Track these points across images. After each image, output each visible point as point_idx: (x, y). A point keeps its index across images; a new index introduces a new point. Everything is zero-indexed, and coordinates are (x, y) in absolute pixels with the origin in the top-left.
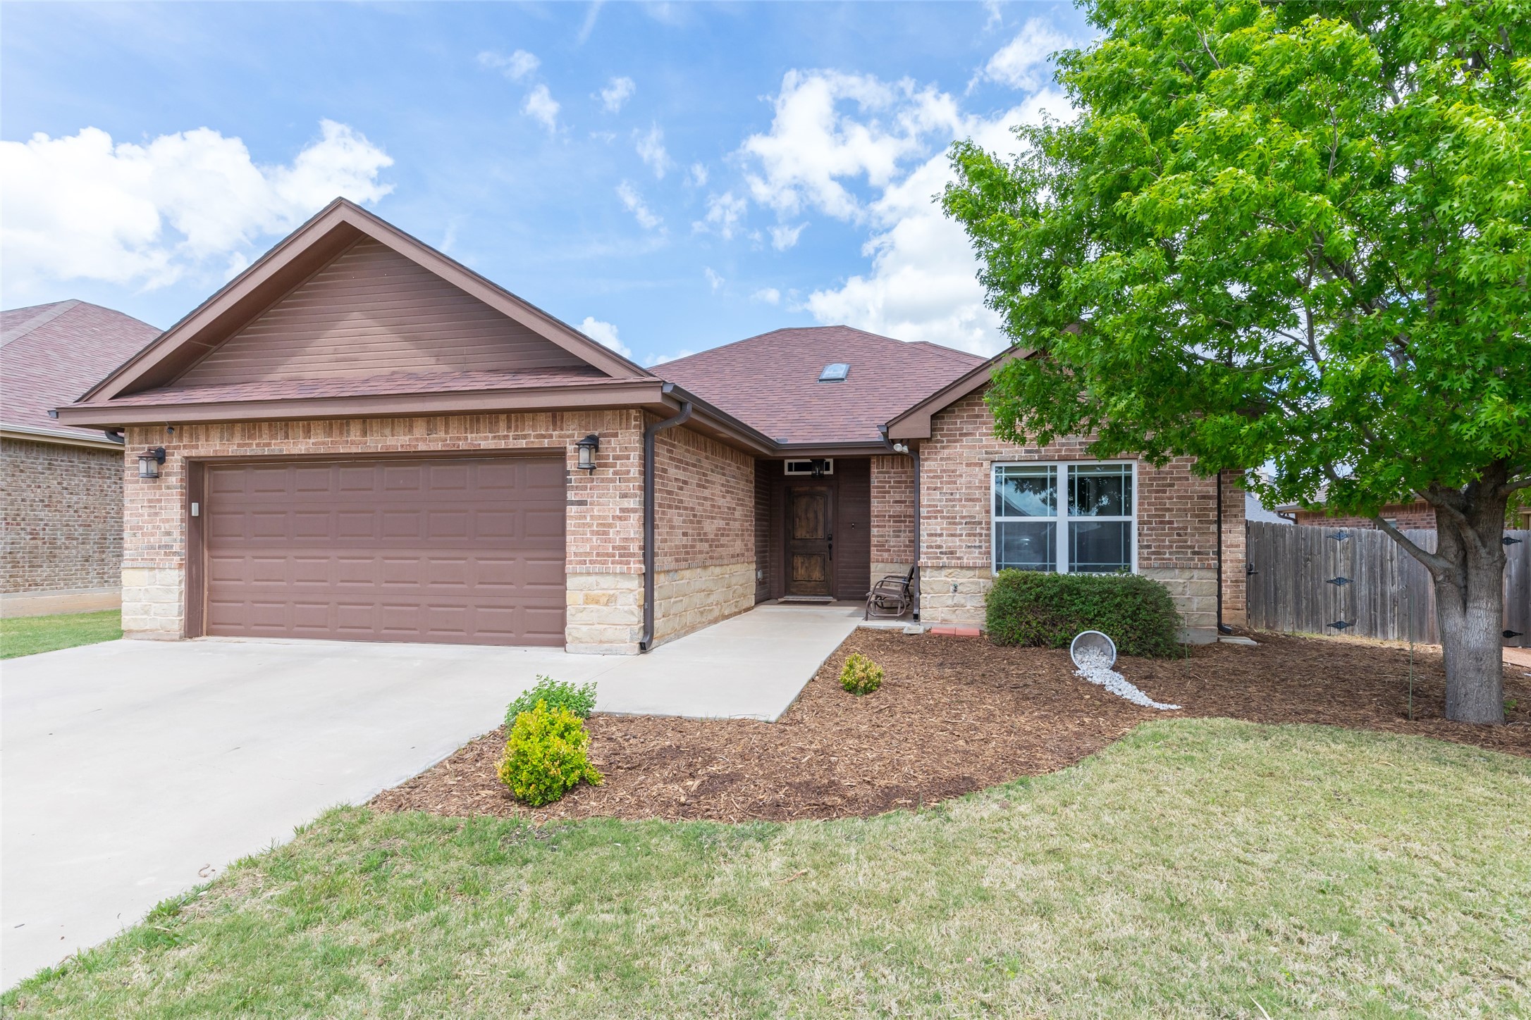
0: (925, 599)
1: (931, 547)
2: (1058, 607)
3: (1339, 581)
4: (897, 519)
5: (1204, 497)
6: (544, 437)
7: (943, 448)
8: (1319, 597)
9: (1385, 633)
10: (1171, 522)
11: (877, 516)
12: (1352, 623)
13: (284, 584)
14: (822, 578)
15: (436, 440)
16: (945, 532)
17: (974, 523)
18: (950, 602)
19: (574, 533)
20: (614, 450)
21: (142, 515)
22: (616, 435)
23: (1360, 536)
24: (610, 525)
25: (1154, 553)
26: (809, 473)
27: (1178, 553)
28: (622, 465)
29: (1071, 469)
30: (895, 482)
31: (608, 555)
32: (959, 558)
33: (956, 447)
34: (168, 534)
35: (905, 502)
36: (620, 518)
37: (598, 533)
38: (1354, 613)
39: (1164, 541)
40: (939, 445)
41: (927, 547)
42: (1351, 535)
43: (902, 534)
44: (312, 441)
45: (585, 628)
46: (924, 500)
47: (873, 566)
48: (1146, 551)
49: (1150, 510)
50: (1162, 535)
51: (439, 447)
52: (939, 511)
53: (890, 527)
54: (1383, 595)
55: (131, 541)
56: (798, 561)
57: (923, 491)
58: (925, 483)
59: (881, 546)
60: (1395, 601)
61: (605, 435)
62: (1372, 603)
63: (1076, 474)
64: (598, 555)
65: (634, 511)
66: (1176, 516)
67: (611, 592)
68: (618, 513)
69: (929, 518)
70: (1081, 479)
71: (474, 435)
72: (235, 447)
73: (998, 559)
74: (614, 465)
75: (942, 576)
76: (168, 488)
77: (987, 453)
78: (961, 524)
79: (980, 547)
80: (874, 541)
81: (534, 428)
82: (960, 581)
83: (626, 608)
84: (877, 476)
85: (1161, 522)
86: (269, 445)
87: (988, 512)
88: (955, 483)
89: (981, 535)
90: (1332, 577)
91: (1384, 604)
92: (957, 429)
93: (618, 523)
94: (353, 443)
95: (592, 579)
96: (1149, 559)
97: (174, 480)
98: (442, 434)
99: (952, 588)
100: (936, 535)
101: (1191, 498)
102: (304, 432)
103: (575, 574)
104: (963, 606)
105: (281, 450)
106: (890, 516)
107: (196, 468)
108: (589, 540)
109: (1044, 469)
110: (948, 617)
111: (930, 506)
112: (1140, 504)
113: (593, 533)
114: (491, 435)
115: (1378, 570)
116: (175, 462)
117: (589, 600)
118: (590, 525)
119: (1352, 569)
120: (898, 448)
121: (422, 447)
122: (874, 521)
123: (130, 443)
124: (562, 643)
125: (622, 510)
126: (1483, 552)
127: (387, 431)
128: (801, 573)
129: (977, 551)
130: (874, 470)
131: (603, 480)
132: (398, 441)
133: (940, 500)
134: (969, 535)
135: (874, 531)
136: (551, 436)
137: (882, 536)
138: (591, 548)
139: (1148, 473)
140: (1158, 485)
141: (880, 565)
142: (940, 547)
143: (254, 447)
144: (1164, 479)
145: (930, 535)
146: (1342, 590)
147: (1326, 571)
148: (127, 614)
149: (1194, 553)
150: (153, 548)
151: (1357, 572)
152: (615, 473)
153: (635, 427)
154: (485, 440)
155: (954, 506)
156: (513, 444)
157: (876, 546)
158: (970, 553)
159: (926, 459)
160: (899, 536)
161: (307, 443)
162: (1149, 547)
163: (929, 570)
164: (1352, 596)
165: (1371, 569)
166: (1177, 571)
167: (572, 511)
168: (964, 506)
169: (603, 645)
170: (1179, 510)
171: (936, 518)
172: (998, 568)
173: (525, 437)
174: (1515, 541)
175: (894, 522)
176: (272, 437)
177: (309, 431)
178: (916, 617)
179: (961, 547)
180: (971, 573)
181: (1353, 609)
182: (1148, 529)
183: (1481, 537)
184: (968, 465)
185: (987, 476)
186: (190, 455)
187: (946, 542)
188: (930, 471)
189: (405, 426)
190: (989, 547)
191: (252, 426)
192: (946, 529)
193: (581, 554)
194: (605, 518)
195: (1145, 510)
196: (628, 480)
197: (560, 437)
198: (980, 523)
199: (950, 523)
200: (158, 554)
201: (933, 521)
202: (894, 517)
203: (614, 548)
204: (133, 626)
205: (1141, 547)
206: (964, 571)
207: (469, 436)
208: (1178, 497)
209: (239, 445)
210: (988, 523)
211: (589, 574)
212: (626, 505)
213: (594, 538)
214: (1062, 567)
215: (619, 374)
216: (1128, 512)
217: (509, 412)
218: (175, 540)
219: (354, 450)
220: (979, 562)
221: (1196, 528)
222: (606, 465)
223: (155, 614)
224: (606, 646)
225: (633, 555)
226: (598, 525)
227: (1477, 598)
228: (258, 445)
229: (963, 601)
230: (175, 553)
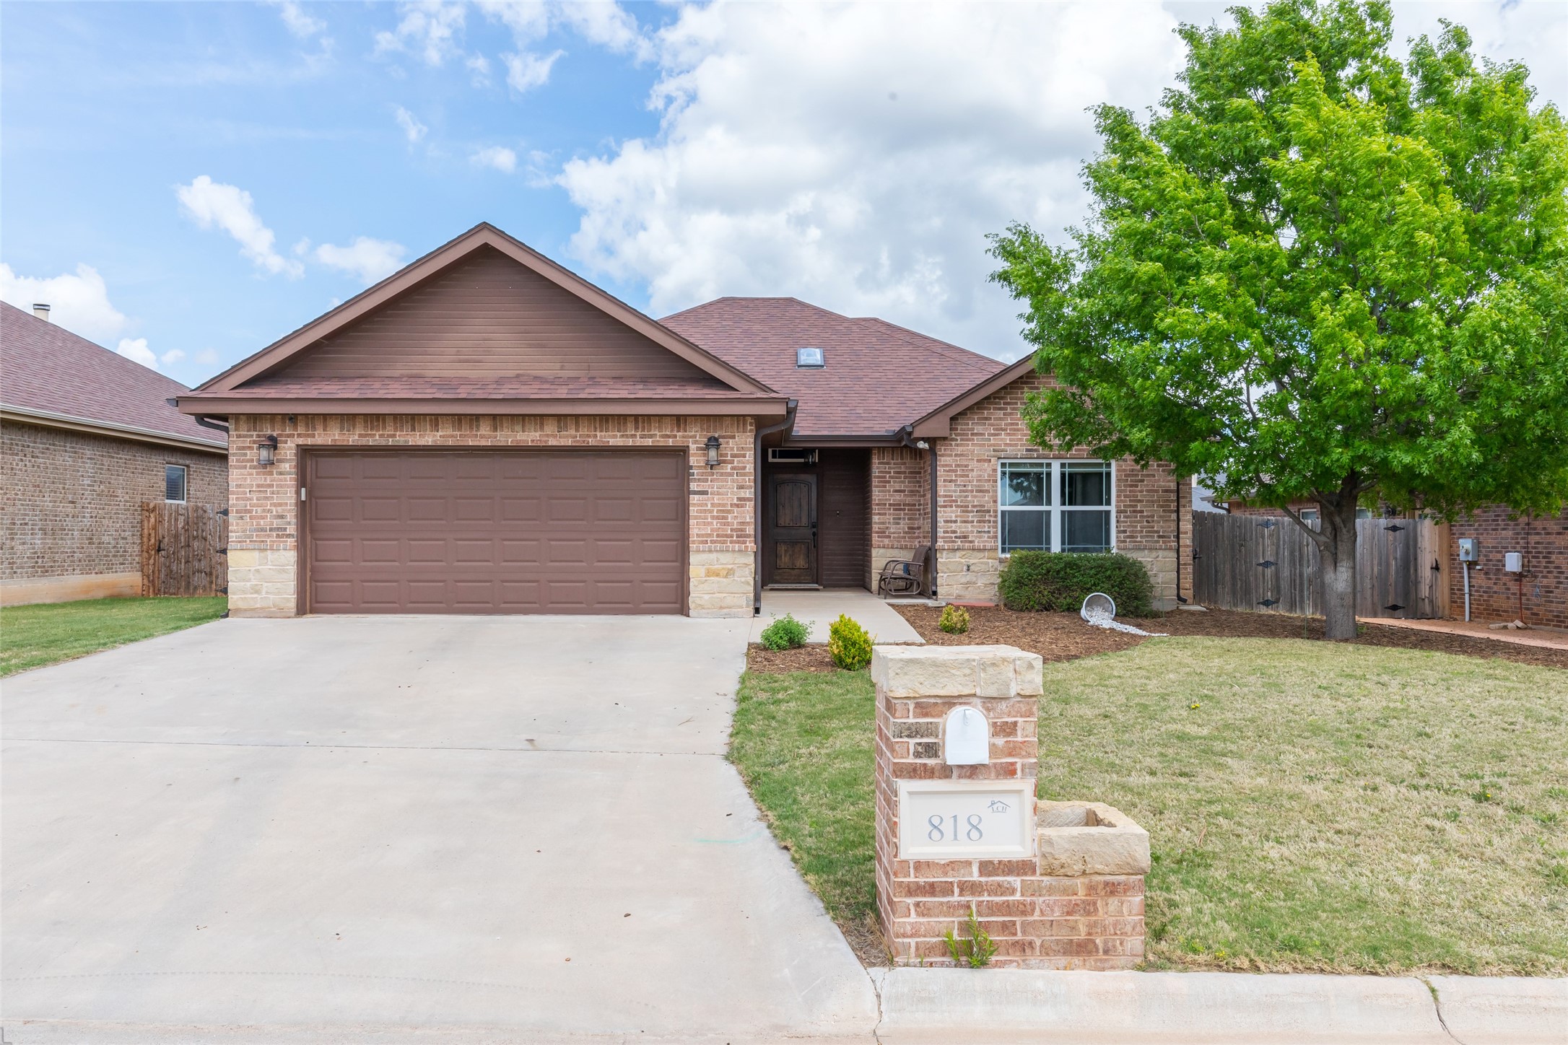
0: (942, 578)
1: (947, 532)
2: (1064, 579)
3: (1266, 564)
4: (897, 507)
5: (1167, 491)
6: (669, 436)
7: (957, 445)
8: (1251, 579)
9: (1302, 609)
10: (1142, 512)
11: (877, 505)
12: (1277, 601)
13: (397, 564)
14: (806, 566)
15: (567, 437)
16: (959, 519)
17: (984, 511)
18: (964, 580)
19: (696, 518)
20: (732, 449)
21: (251, 499)
22: (733, 437)
23: (1283, 524)
24: (729, 512)
25: (1128, 537)
27: (1147, 536)
28: (739, 462)
29: (1063, 465)
30: (895, 472)
31: (727, 536)
32: (971, 542)
33: (968, 445)
34: (282, 517)
35: (904, 491)
36: (737, 506)
37: (718, 518)
38: (1279, 592)
39: (1136, 527)
40: (953, 443)
41: (944, 532)
42: (1276, 524)
43: (902, 522)
44: (440, 433)
45: (707, 597)
46: (941, 491)
47: (874, 552)
48: (1122, 535)
49: (1125, 501)
50: (1135, 522)
51: (569, 442)
52: (954, 501)
53: (890, 514)
54: (1301, 575)
55: (237, 524)
56: (782, 549)
57: (940, 482)
58: (941, 476)
59: (882, 533)
60: (1310, 581)
61: (724, 437)
62: (1293, 581)
63: (1067, 470)
64: (718, 536)
65: (749, 499)
66: (1145, 506)
67: (730, 567)
68: (735, 501)
69: (945, 506)
70: (1070, 475)
71: (603, 434)
72: (356, 437)
73: (1003, 543)
74: (732, 462)
75: (957, 558)
76: (281, 474)
77: (994, 451)
78: (973, 512)
79: (989, 532)
80: (875, 527)
81: (660, 429)
82: (972, 561)
83: (743, 579)
84: (878, 467)
85: (1134, 511)
86: (394, 436)
87: (995, 502)
88: (968, 476)
89: (989, 522)
90: (1262, 561)
91: (1301, 584)
92: (969, 430)
93: (735, 509)
94: (482, 437)
95: (713, 556)
96: (1125, 542)
97: (286, 467)
98: (573, 432)
99: (965, 568)
100: (951, 522)
101: (1157, 491)
102: (431, 425)
103: (698, 551)
104: (975, 583)
105: (406, 441)
106: (890, 505)
107: (306, 453)
108: (709, 524)
109: (1041, 465)
110: (962, 593)
111: (946, 496)
112: (1118, 496)
113: (713, 517)
114: (619, 434)
115: (1297, 554)
116: (288, 449)
117: (709, 573)
118: (711, 511)
119: (1277, 553)
120: (921, 445)
121: (552, 442)
122: (875, 509)
123: (236, 430)
124: (682, 609)
125: (739, 499)
126: (1344, 531)
127: (518, 428)
128: (784, 560)
129: (986, 535)
130: (875, 461)
131: (722, 474)
132: (529, 436)
133: (955, 491)
134: (979, 522)
135: (875, 518)
136: (675, 436)
137: (883, 523)
138: (712, 530)
139: (1125, 470)
140: (1132, 481)
141: (882, 551)
142: (955, 532)
143: (376, 438)
144: (1137, 475)
145: (946, 522)
146: (1269, 571)
147: (1257, 556)
148: (234, 594)
149: (1160, 537)
150: (263, 530)
151: (1281, 556)
152: (733, 468)
153: (751, 431)
154: (614, 439)
155: (967, 496)
156: (639, 442)
157: (877, 532)
158: (981, 537)
159: (942, 456)
160: (898, 524)
161: (435, 436)
162: (1125, 532)
163: (945, 552)
164: (1277, 576)
165: (1292, 553)
166: (1146, 552)
167: (694, 499)
168: (975, 497)
169: (723, 611)
170: (1148, 501)
171: (951, 506)
172: (1003, 550)
173: (651, 436)
174: (1400, 529)
175: (894, 510)
176: (396, 430)
177: (437, 425)
178: (935, 593)
179: (972, 532)
180: (981, 555)
181: (1277, 589)
182: (1125, 517)
183: (1343, 521)
184: (979, 461)
185: (995, 470)
186: (305, 443)
187: (959, 528)
188: (946, 465)
189: (536, 424)
190: (996, 532)
191: (375, 420)
192: (960, 516)
193: (703, 535)
194: (724, 505)
195: (1122, 501)
196: (745, 475)
197: (683, 437)
198: (989, 511)
199: (963, 511)
200: (269, 536)
201: (949, 509)
202: (894, 505)
203: (732, 530)
204: (241, 605)
205: (1119, 532)
206: (976, 553)
207: (598, 434)
208: (1147, 491)
209: (360, 435)
210: (996, 511)
211: (710, 551)
212: (743, 495)
213: (715, 522)
214: (1056, 547)
215: (745, 389)
216: (1108, 503)
217: (636, 417)
218: (289, 523)
219: (483, 443)
220: (988, 545)
221: (1161, 517)
222: (725, 462)
223: (267, 593)
224: (726, 611)
225: (749, 536)
226: (718, 511)
227: (1342, 560)
228: (381, 436)
229: (974, 579)
230: (289, 536)
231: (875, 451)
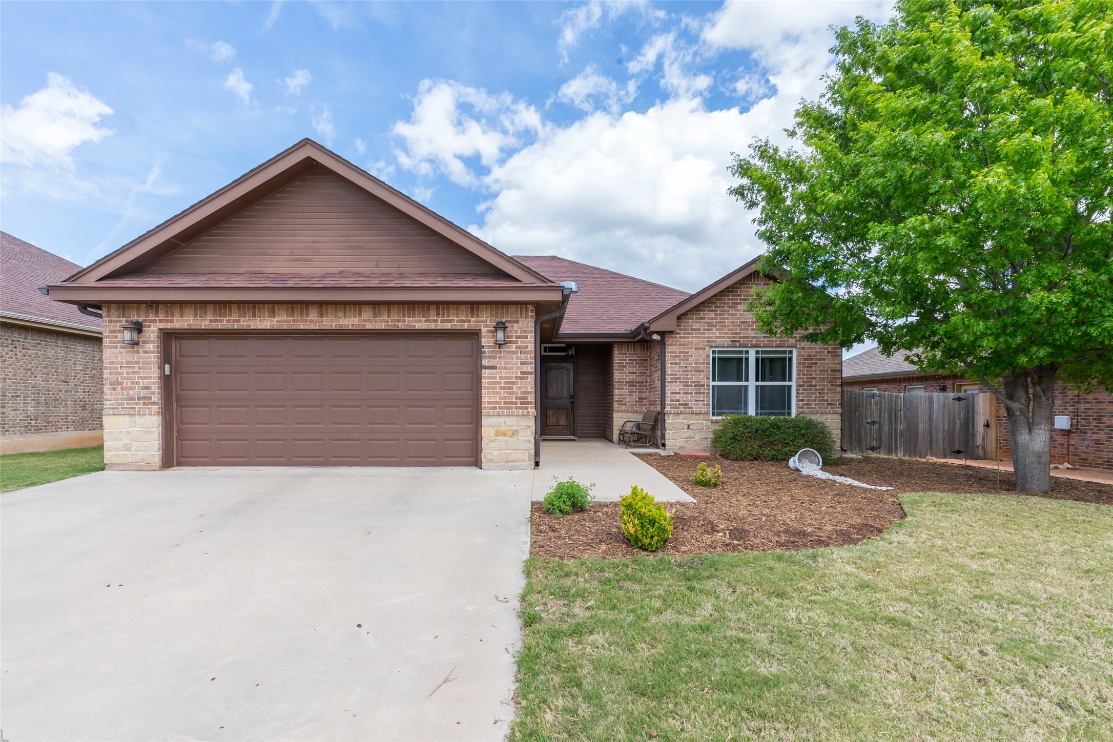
0: (669, 434)
1: (673, 401)
2: (769, 436)
3: (873, 423)
4: (631, 384)
5: (834, 371)
6: (464, 321)
7: (681, 338)
8: (863, 432)
9: (896, 453)
10: (815, 386)
11: (617, 382)
12: (880, 447)
13: (245, 426)
14: (567, 424)
15: (381, 322)
16: (681, 391)
17: (700, 386)
18: (685, 436)
19: (487, 388)
20: (516, 331)
21: (121, 374)
22: (517, 322)
23: (884, 396)
24: (513, 383)
25: (805, 404)
26: (564, 354)
27: (819, 404)
28: (522, 342)
29: (757, 352)
30: (629, 360)
31: (512, 403)
32: (690, 408)
33: (688, 337)
34: (147, 388)
35: (636, 373)
36: (521, 378)
37: (505, 388)
38: (881, 442)
39: (811, 397)
40: (678, 336)
41: (671, 401)
42: (880, 396)
43: (634, 394)
44: (276, 319)
45: (496, 453)
46: (669, 371)
47: (615, 415)
48: (801, 403)
49: (804, 378)
50: (810, 393)
51: (383, 326)
52: (678, 378)
53: (626, 389)
54: (896, 430)
55: (111, 394)
56: (550, 413)
57: (668, 365)
58: (669, 360)
59: (620, 402)
60: (902, 434)
61: (509, 322)
62: (890, 434)
63: (760, 356)
64: (505, 403)
65: (530, 373)
66: (818, 382)
67: (515, 428)
68: (519, 375)
69: (672, 382)
70: (762, 359)
71: (410, 319)
72: (208, 322)
73: (713, 409)
74: (516, 342)
75: (681, 420)
76: (146, 352)
77: (708, 341)
78: (692, 386)
79: (703, 401)
80: (616, 398)
81: (457, 315)
82: (691, 422)
83: (526, 439)
84: (618, 356)
85: (810, 386)
86: (238, 321)
87: (708, 379)
88: (688, 360)
89: (704, 393)
90: (869, 421)
91: (896, 436)
92: (689, 326)
93: (519, 381)
94: (311, 322)
95: (501, 419)
96: (803, 408)
97: (150, 347)
98: (385, 318)
99: (686, 427)
100: (676, 393)
101: (827, 371)
102: (269, 312)
103: (489, 415)
104: (693, 438)
105: (248, 326)
106: (626, 382)
107: (167, 336)
108: (497, 393)
109: (741, 352)
110: (684, 445)
111: (672, 375)
112: (798, 375)
113: (501, 388)
114: (423, 319)
115: (893, 416)
116: (152, 332)
117: (498, 434)
118: (499, 383)
119: (880, 416)
120: (656, 337)
121: (369, 326)
122: (616, 385)
123: (108, 316)
124: (476, 461)
125: (522, 373)
126: (1044, 398)
127: (341, 314)
128: (552, 420)
129: (701, 403)
130: (616, 352)
131: (508, 353)
132: (350, 321)
133: (679, 371)
134: (696, 393)
135: (616, 392)
136: (470, 321)
137: (621, 395)
138: (500, 398)
139: (803, 356)
140: (808, 363)
141: (620, 414)
142: (678, 401)
143: (225, 323)
144: (812, 359)
145: (672, 393)
146: (874, 428)
147: (866, 417)
148: (109, 451)
149: (828, 404)
150: (132, 399)
151: (882, 417)
152: (517, 348)
153: (532, 317)
154: (419, 323)
155: (687, 375)
156: (440, 326)
157: (617, 401)
158: (697, 404)
159: (670, 345)
160: (632, 395)
161: (272, 321)
162: (803, 400)
163: (671, 416)
164: (880, 431)
165: (890, 415)
166: (819, 415)
167: (485, 373)
168: (694, 375)
169: (509, 465)
170: (820, 378)
171: (676, 382)
172: (713, 414)
173: (450, 321)
175: (629, 386)
176: (240, 316)
177: (274, 312)
178: (664, 445)
179: (691, 401)
180: (698, 417)
181: (880, 439)
182: (803, 390)
183: (1043, 390)
184: (696, 349)
185: (708, 356)
186: (165, 327)
187: (682, 398)
188: (673, 352)
189: (355, 311)
190: (709, 401)
191: (223, 306)
192: (683, 389)
193: (493, 403)
194: (510, 378)
195: (801, 378)
196: (527, 353)
197: (476, 322)
198: (704, 386)
199: (685, 386)
200: (137, 404)
201: (674, 384)
202: (629, 382)
203: (516, 398)
204: (115, 461)
205: (799, 401)
206: (694, 416)
207: (407, 319)
208: (820, 371)
209: (211, 321)
210: (708, 386)
211: (499, 415)
212: (525, 370)
213: (502, 391)
214: (752, 411)
215: (527, 280)
216: (790, 380)
217: (438, 304)
218: (153, 393)
219: (312, 327)
220: (703, 410)
221: (829, 389)
222: (510, 342)
223: (136, 450)
224: (511, 464)
225: (530, 403)
226: (505, 383)
227: (1039, 424)
228: (228, 321)
229: (693, 435)
230: (153, 403)
231: (616, 345)
